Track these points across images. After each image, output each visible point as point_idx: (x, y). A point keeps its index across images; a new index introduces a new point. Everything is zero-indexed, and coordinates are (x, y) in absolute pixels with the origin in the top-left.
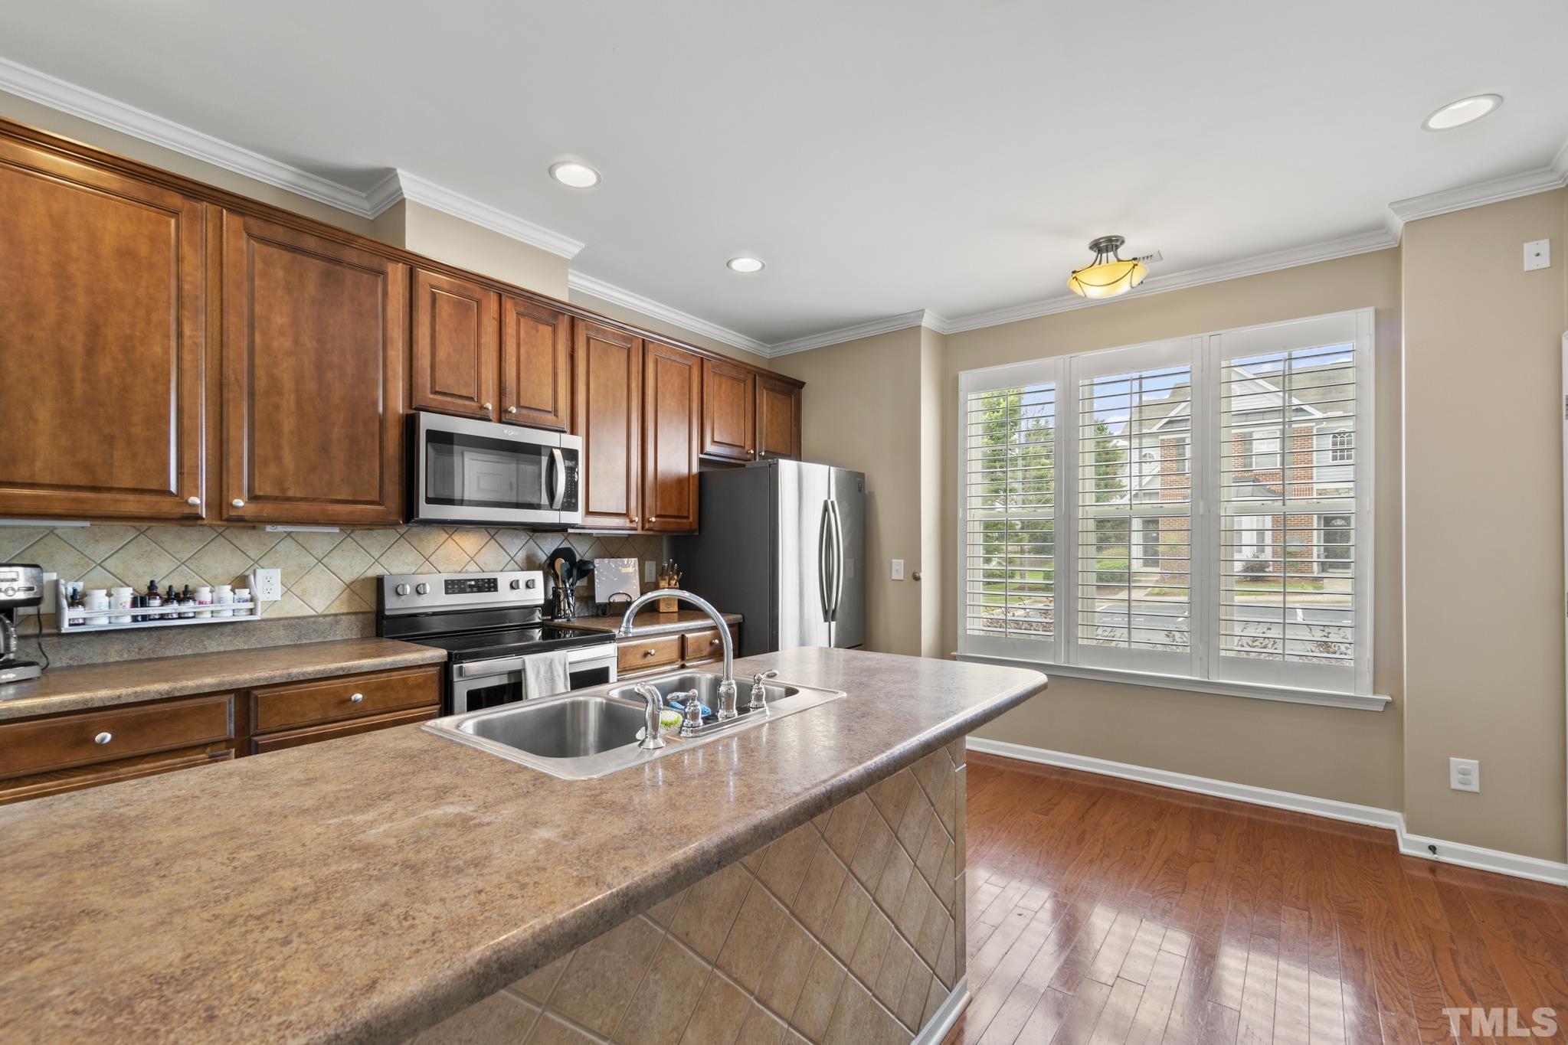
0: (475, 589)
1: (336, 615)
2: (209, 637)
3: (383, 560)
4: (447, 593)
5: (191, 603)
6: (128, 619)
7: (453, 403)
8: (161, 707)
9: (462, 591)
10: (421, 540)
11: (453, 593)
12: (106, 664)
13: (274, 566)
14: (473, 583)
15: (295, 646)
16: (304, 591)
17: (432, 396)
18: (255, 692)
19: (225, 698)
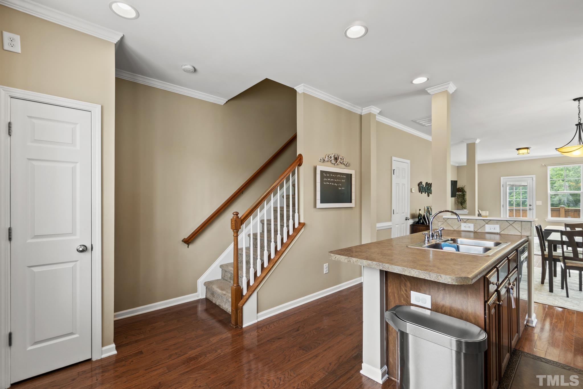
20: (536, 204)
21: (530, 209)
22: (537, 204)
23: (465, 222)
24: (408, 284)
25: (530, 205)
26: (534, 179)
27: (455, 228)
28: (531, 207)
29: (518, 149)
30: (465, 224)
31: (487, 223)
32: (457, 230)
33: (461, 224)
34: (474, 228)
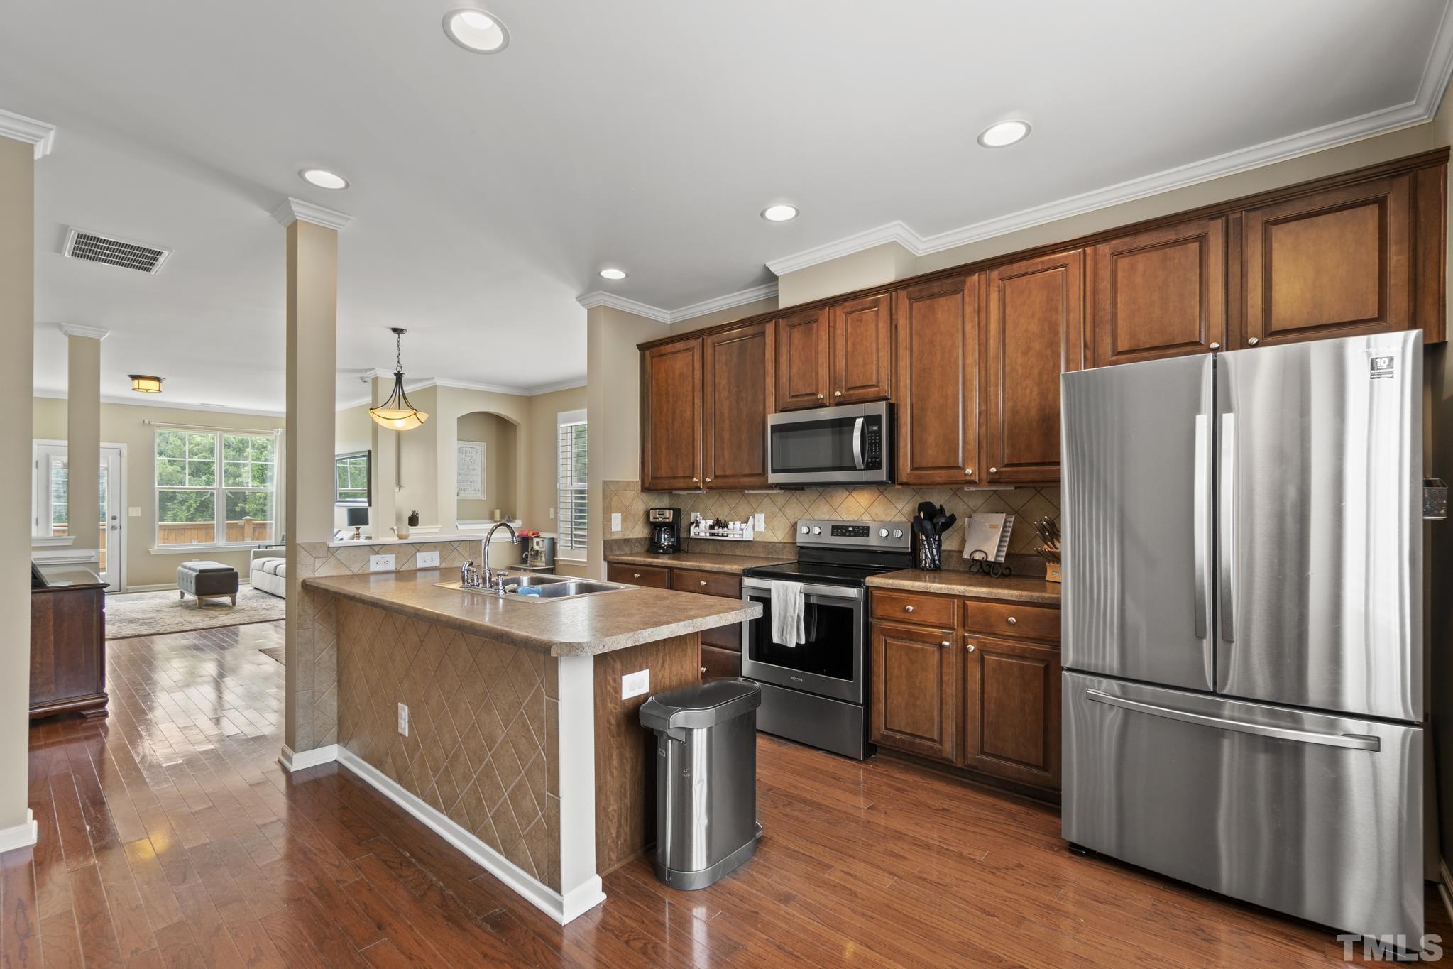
0: (852, 534)
1: (785, 543)
2: (737, 548)
3: (810, 510)
4: (832, 535)
5: (726, 529)
6: (708, 534)
7: (801, 401)
8: (659, 569)
9: (843, 535)
10: (832, 497)
11: (837, 535)
12: (708, 554)
13: (761, 512)
14: (851, 529)
15: (766, 558)
16: (773, 527)
17: (789, 400)
18: (675, 570)
19: (666, 570)
20: (128, 514)
21: (113, 528)
22: (130, 515)
23: (377, 553)
24: (618, 666)
25: (114, 518)
26: (125, 453)
27: (356, 569)
28: (116, 523)
29: (134, 377)
30: (377, 556)
31: (418, 551)
32: (360, 572)
33: (369, 558)
34: (396, 564)
